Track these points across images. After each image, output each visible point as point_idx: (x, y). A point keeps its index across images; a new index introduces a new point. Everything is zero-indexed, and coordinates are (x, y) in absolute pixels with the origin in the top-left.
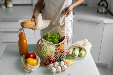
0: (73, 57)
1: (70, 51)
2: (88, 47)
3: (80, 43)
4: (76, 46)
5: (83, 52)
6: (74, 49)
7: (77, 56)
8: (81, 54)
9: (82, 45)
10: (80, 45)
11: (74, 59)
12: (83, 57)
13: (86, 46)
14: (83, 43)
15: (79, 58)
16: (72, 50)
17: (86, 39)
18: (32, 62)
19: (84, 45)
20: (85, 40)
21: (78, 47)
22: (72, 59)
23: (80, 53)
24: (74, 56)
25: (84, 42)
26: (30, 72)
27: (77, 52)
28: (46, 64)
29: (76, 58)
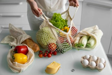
0: (79, 47)
1: (76, 39)
2: (99, 35)
3: (89, 30)
4: (83, 33)
5: (92, 42)
6: (81, 37)
7: (85, 46)
8: (89, 44)
9: (92, 33)
10: (89, 33)
11: (81, 49)
12: (92, 48)
13: (96, 34)
14: (92, 30)
15: (87, 49)
16: (78, 38)
17: (97, 26)
18: (21, 59)
19: (94, 33)
20: (95, 27)
21: (87, 35)
22: (79, 50)
23: (88, 42)
24: (81, 46)
25: (94, 29)
26: (20, 71)
27: (85, 41)
28: (45, 55)
29: (83, 48)
